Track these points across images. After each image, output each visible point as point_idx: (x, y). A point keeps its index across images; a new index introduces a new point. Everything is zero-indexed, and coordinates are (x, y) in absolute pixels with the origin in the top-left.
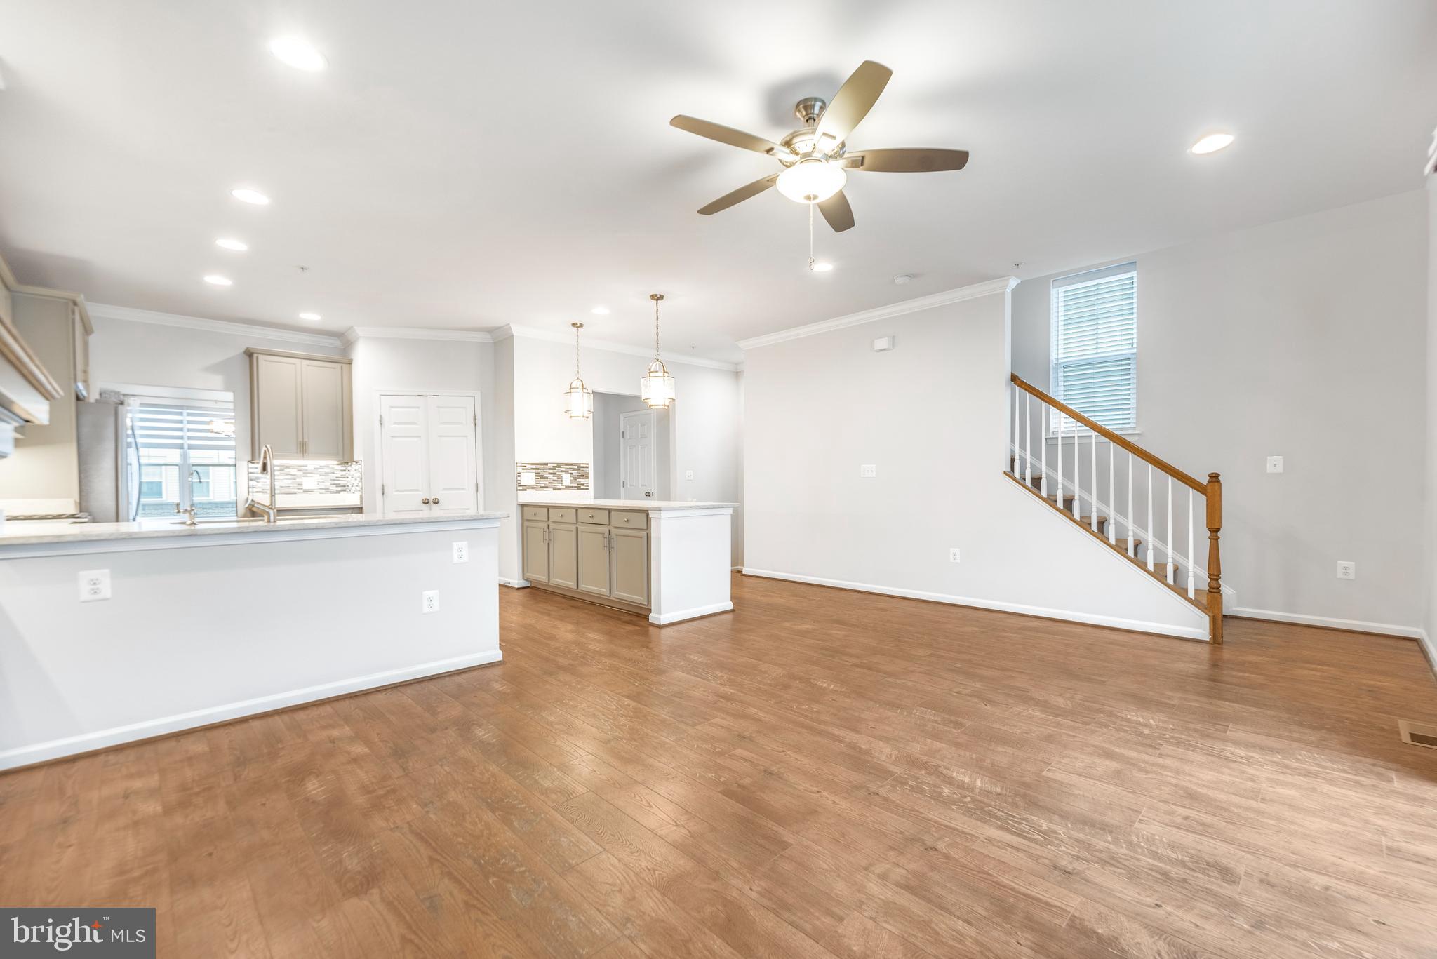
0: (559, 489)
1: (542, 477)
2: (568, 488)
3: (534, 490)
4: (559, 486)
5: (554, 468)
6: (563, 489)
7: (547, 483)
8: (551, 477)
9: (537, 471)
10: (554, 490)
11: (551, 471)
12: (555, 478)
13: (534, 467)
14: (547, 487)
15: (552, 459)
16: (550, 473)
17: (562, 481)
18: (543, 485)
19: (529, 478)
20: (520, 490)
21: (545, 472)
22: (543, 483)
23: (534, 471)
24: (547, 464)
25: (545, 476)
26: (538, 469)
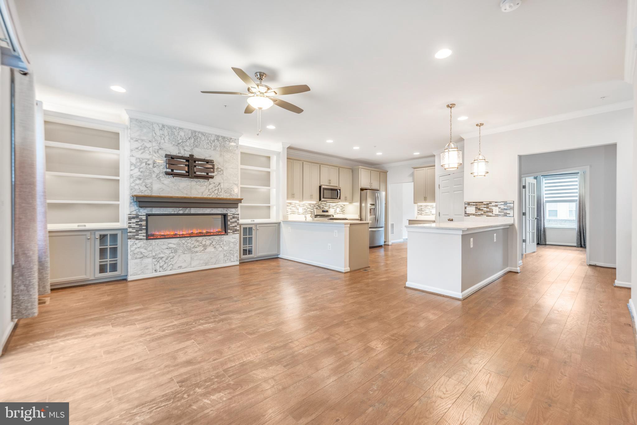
0: (491, 216)
1: (479, 209)
2: (497, 215)
3: (474, 216)
4: (490, 214)
5: (487, 204)
6: (493, 216)
7: (483, 212)
8: (485, 209)
9: (477, 206)
10: (487, 216)
11: (485, 206)
12: (488, 210)
13: (474, 204)
14: (483, 215)
15: (485, 200)
16: (484, 207)
17: (493, 211)
18: (480, 214)
19: (471, 210)
20: (465, 216)
21: (482, 207)
22: (480, 212)
23: (475, 206)
24: (483, 202)
25: (481, 208)
26: (477, 205)
